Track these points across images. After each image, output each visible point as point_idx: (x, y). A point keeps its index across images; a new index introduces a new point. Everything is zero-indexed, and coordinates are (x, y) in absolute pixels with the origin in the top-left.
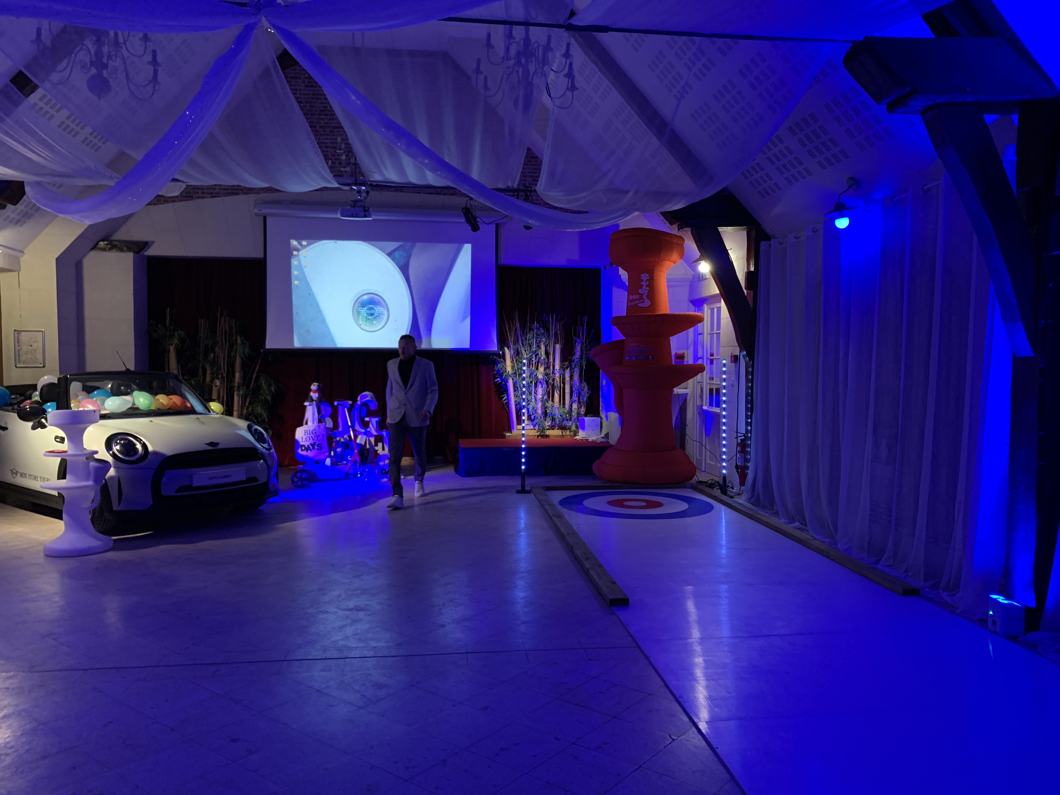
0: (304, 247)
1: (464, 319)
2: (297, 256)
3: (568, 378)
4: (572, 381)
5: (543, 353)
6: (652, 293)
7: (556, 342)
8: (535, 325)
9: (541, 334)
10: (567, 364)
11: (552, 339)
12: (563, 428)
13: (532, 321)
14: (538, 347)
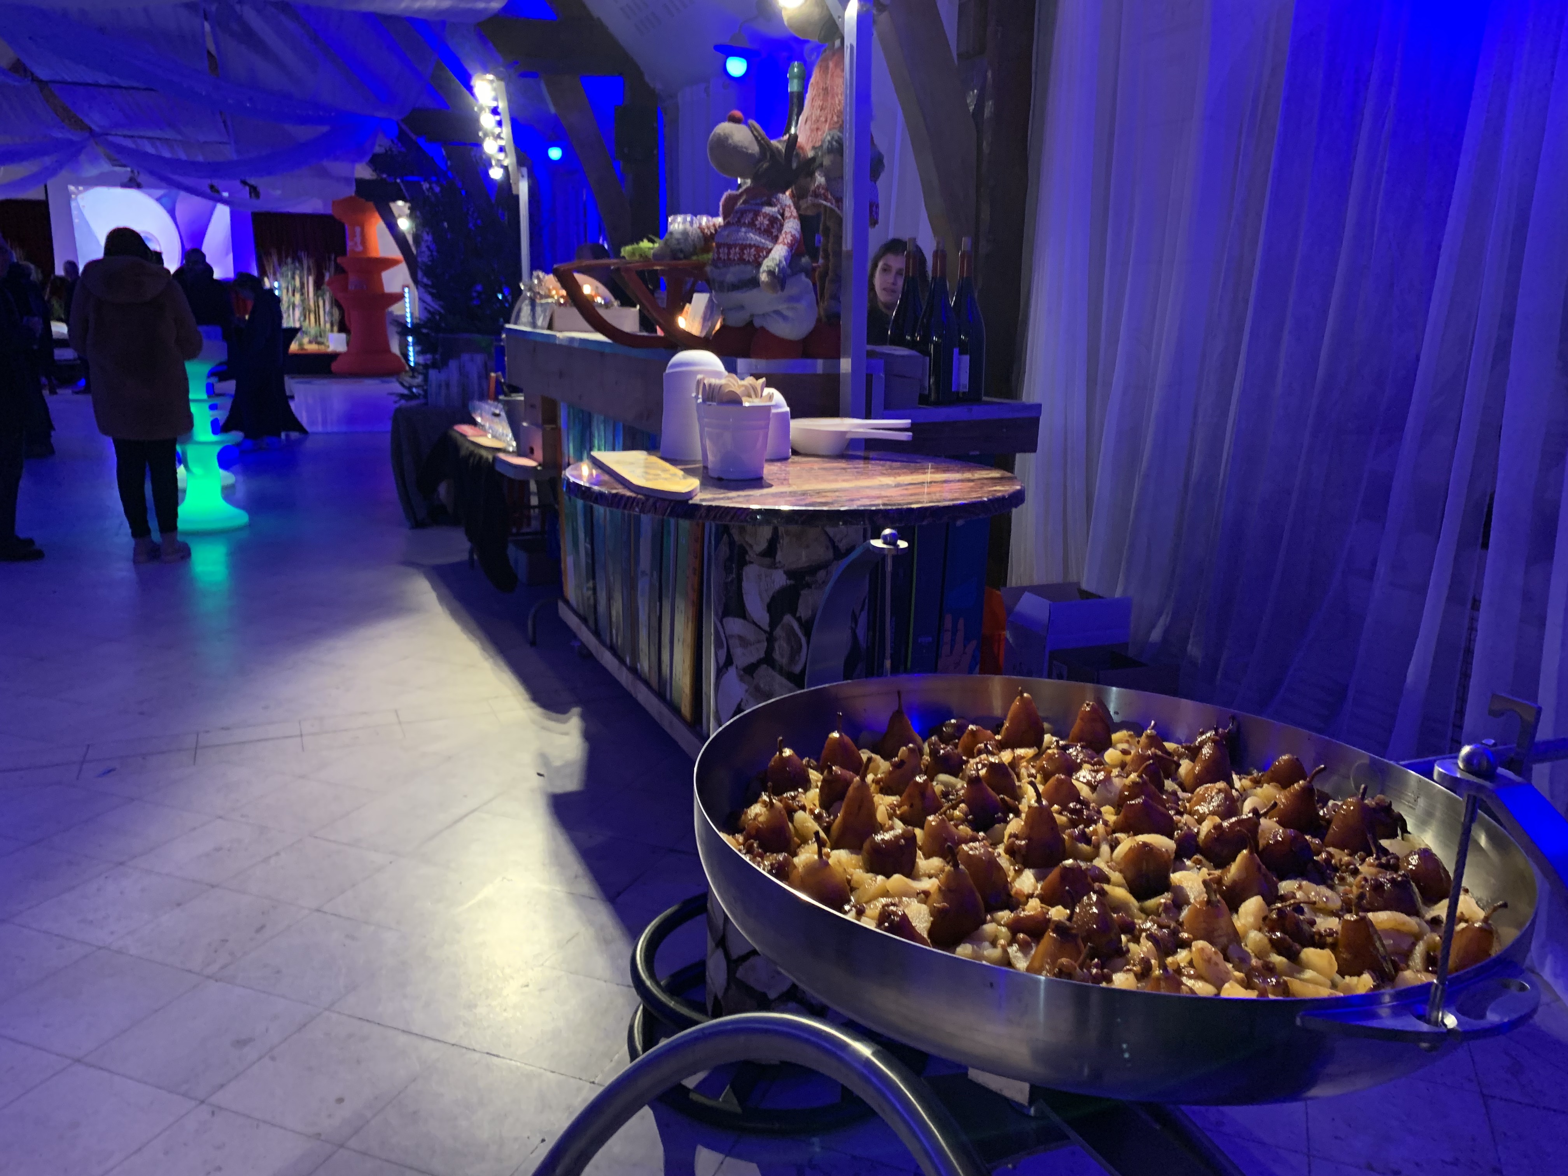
0: (80, 192)
1: (227, 254)
2: (76, 199)
3: (321, 303)
4: (325, 306)
5: (298, 283)
6: (364, 241)
7: (309, 274)
8: (289, 260)
9: (295, 268)
10: (320, 292)
11: (305, 272)
12: (319, 343)
13: (287, 257)
14: (293, 278)
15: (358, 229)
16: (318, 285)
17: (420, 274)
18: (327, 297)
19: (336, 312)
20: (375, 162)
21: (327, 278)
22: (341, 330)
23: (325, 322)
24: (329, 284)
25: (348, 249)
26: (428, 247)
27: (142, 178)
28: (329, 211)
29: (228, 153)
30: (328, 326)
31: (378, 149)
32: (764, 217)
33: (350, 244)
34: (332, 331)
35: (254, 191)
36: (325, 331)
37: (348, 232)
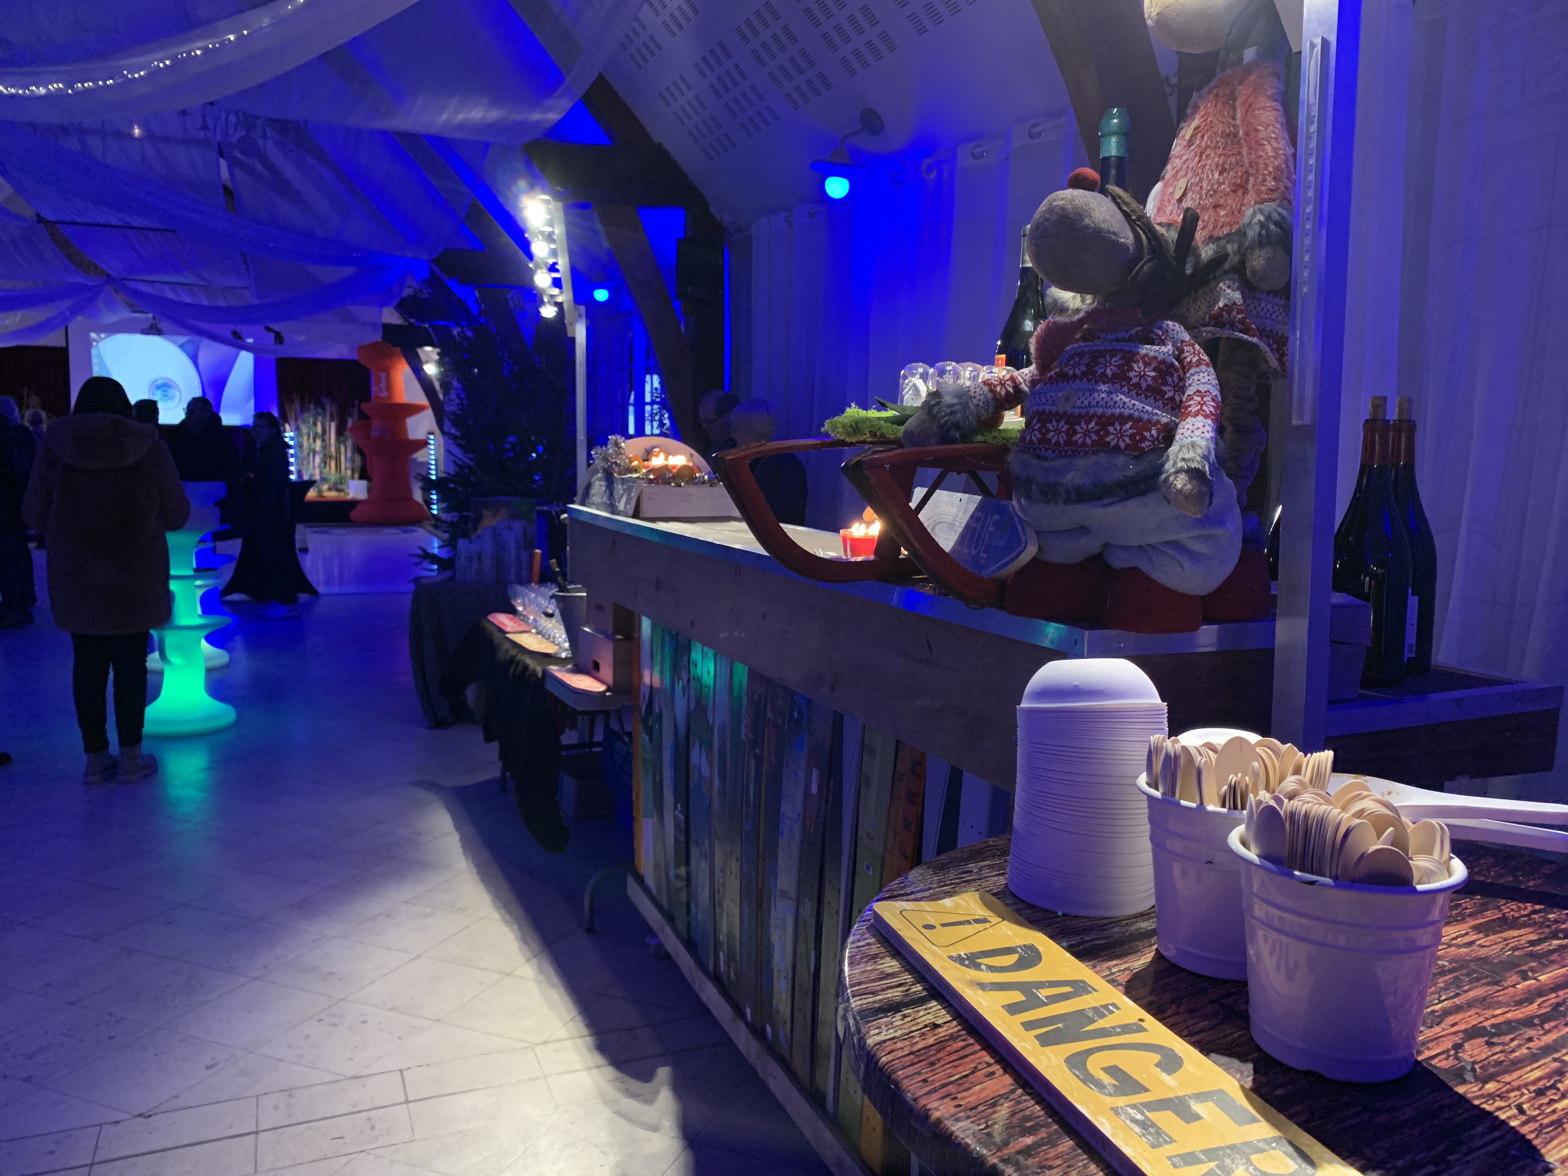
0: (103, 339)
1: (248, 400)
2: (97, 346)
3: (343, 449)
4: (346, 452)
5: (319, 429)
6: (389, 387)
7: (332, 420)
8: (312, 406)
9: (318, 414)
10: (342, 438)
11: (328, 418)
12: (338, 490)
13: (309, 402)
14: (315, 424)
15: (383, 375)
16: (340, 432)
17: (447, 424)
18: (349, 443)
19: (358, 458)
20: (402, 307)
21: (350, 423)
22: (361, 478)
23: (346, 469)
24: (351, 430)
25: (373, 394)
26: (458, 395)
27: (163, 325)
28: (355, 357)
29: (250, 298)
30: (349, 473)
31: (407, 292)
32: (1146, 364)
33: (374, 389)
34: (353, 478)
35: (279, 338)
36: (345, 478)
37: (373, 378)
